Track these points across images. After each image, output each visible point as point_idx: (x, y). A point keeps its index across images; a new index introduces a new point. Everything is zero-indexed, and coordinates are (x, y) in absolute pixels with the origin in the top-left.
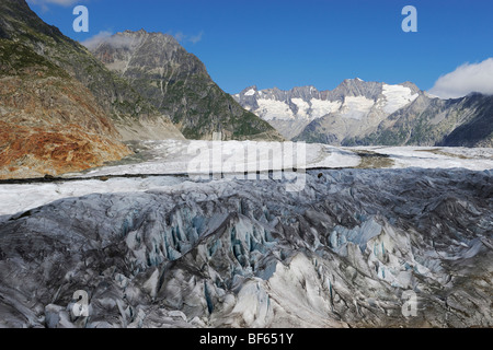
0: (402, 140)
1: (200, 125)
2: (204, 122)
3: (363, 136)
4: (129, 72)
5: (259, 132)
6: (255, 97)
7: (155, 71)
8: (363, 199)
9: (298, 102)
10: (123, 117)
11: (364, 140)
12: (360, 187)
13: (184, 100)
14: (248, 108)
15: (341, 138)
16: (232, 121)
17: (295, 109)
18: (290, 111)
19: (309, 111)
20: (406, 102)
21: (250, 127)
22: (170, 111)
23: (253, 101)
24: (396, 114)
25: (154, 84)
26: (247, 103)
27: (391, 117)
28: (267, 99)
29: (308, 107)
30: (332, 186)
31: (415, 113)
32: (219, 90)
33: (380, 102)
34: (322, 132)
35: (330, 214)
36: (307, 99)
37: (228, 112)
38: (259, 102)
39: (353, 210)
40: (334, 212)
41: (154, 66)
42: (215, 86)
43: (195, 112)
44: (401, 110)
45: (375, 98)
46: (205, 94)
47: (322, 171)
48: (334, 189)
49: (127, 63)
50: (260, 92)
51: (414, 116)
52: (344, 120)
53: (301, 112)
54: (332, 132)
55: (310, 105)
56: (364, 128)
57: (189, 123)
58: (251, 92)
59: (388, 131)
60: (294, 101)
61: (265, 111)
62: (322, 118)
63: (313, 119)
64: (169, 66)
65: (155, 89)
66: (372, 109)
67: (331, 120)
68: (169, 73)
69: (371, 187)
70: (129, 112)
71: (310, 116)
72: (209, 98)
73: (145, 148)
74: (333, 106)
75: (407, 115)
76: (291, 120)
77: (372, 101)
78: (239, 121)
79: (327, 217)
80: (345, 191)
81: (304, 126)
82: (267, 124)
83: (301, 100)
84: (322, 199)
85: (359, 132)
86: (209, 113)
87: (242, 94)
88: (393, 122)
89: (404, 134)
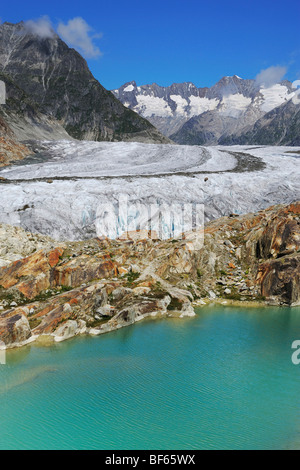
0: (277, 139)
1: (82, 122)
2: (87, 119)
3: (239, 135)
4: (9, 67)
5: (140, 130)
6: (134, 93)
7: (36, 66)
8: (239, 199)
9: (177, 99)
10: (9, 114)
11: (240, 138)
12: (237, 190)
13: (66, 97)
14: (126, 105)
15: (218, 136)
16: (114, 119)
17: (173, 105)
18: (169, 108)
19: (187, 108)
20: (283, 101)
21: (131, 125)
22: (53, 107)
23: (132, 97)
24: (272, 113)
25: (36, 80)
26: (126, 99)
27: (268, 116)
28: (146, 95)
29: (186, 104)
30: (216, 188)
31: (290, 112)
32: (100, 87)
33: (257, 101)
34: (200, 129)
35: (217, 209)
36: (186, 96)
37: (109, 109)
38: (139, 98)
39: (232, 207)
40: (220, 207)
41: (36, 61)
42: (96, 83)
43: (77, 109)
44: (277, 109)
45: (252, 96)
46: (87, 92)
47: (207, 176)
48: (218, 191)
49: (7, 57)
50: (139, 88)
51: (289, 115)
52: (221, 117)
53: (180, 109)
54: (209, 130)
55: (189, 102)
56: (240, 127)
57: (71, 120)
58: (130, 88)
59: (264, 129)
60: (173, 97)
61: (144, 107)
62: (201, 116)
63: (191, 116)
64: (51, 61)
65: (37, 84)
66: (249, 107)
67: (209, 118)
68: (51, 68)
69: (246, 190)
70: (15, 109)
71: (189, 113)
72: (90, 95)
73: (43, 149)
74: (211, 104)
75: (283, 114)
76: (170, 117)
77: (250, 100)
78: (120, 119)
79: (216, 211)
80: (226, 193)
81: (182, 123)
82: (148, 122)
83: (179, 96)
84: (211, 198)
85: (236, 130)
86: (91, 110)
87: (121, 90)
88: (269, 121)
89: (279, 133)
